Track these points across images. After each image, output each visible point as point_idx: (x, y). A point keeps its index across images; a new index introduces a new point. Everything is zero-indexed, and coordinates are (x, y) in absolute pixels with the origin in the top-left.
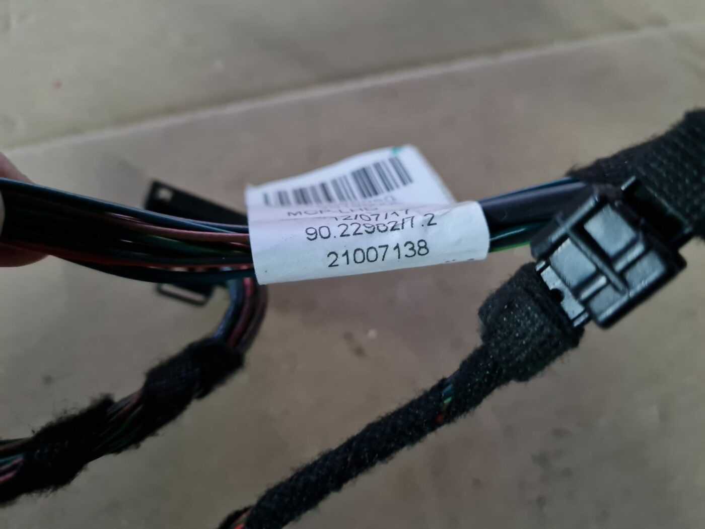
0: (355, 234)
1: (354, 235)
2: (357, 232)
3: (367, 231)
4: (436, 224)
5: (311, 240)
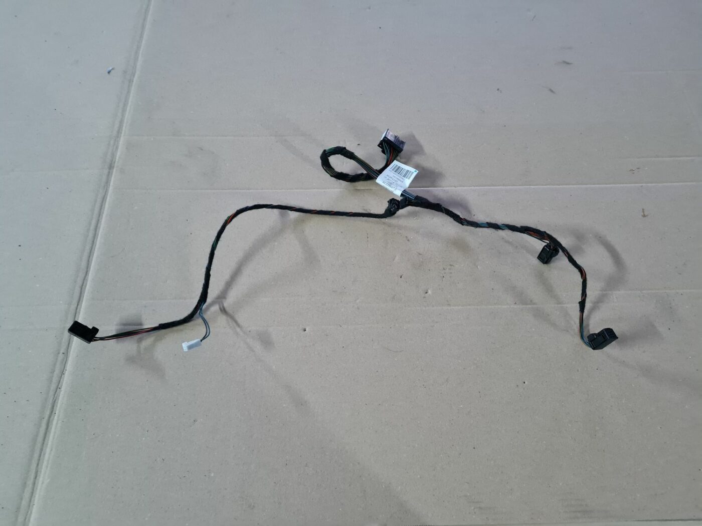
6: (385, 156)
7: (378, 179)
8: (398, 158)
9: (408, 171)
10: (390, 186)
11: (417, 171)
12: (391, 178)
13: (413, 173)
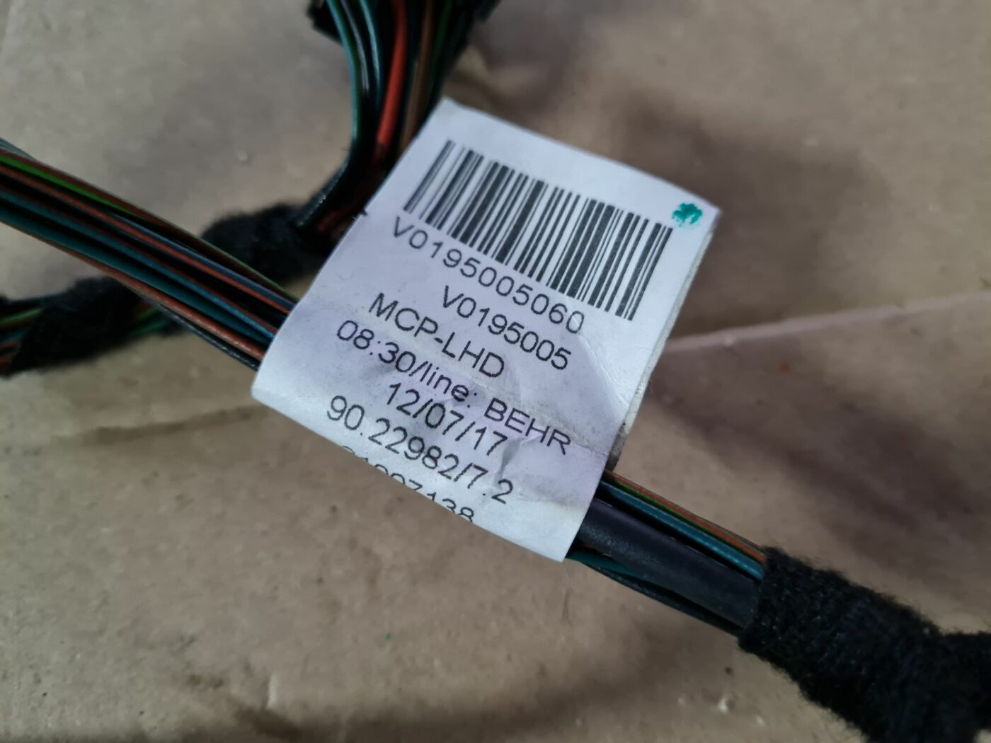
0: (388, 447)
1: (386, 447)
2: (393, 447)
3: (406, 454)
4: (504, 502)
5: (330, 418)
6: (339, 52)
7: (270, 360)
8: (471, 61)
9: (600, 214)
10: (430, 454)
11: (710, 213)
12: (427, 326)
13: (661, 235)
